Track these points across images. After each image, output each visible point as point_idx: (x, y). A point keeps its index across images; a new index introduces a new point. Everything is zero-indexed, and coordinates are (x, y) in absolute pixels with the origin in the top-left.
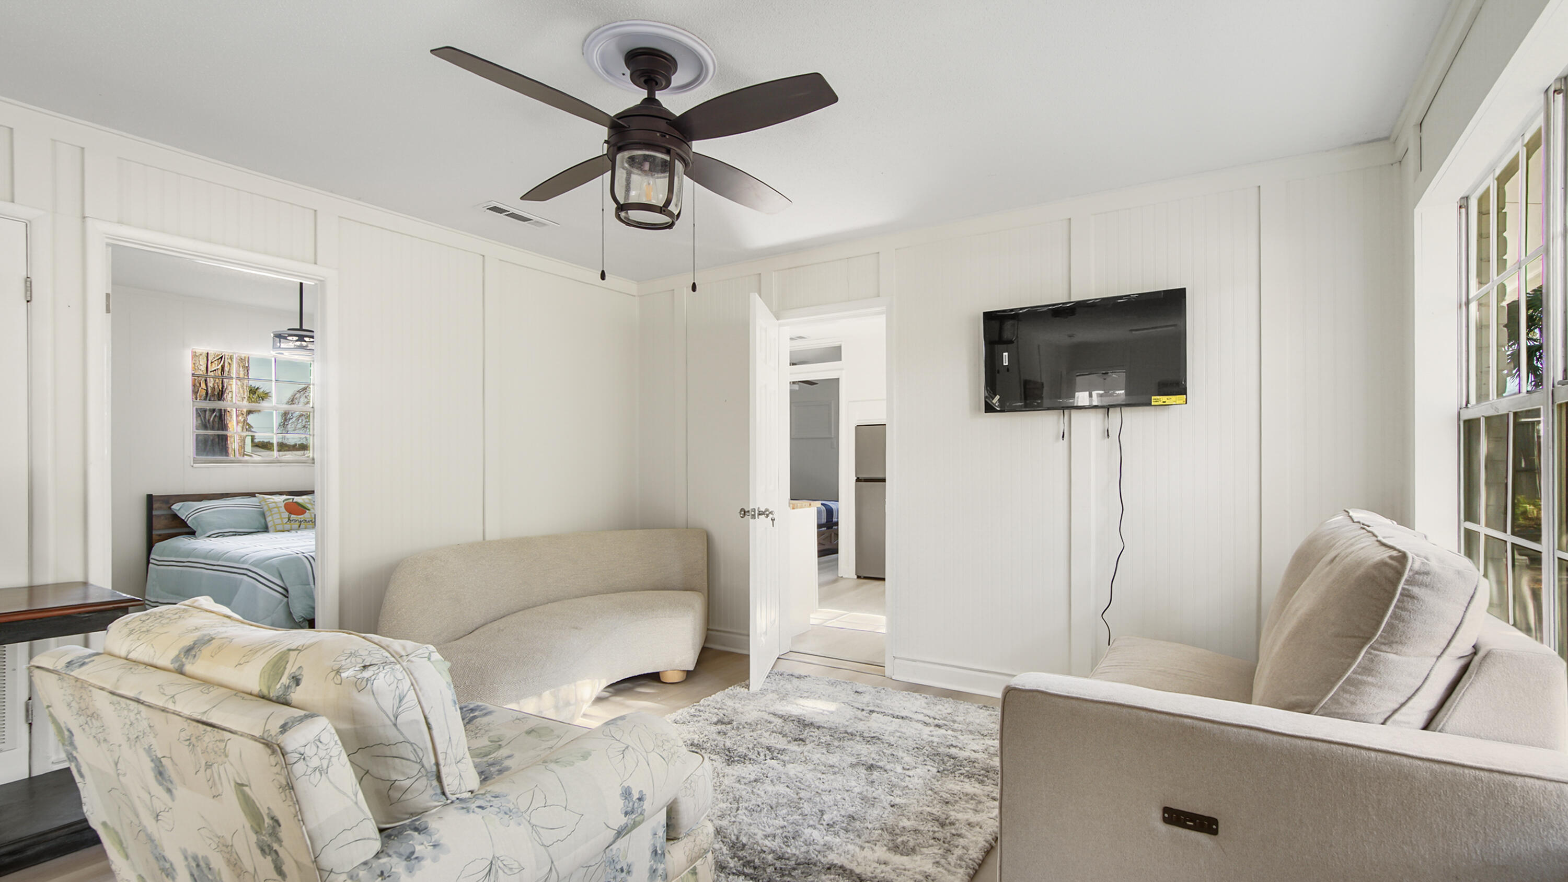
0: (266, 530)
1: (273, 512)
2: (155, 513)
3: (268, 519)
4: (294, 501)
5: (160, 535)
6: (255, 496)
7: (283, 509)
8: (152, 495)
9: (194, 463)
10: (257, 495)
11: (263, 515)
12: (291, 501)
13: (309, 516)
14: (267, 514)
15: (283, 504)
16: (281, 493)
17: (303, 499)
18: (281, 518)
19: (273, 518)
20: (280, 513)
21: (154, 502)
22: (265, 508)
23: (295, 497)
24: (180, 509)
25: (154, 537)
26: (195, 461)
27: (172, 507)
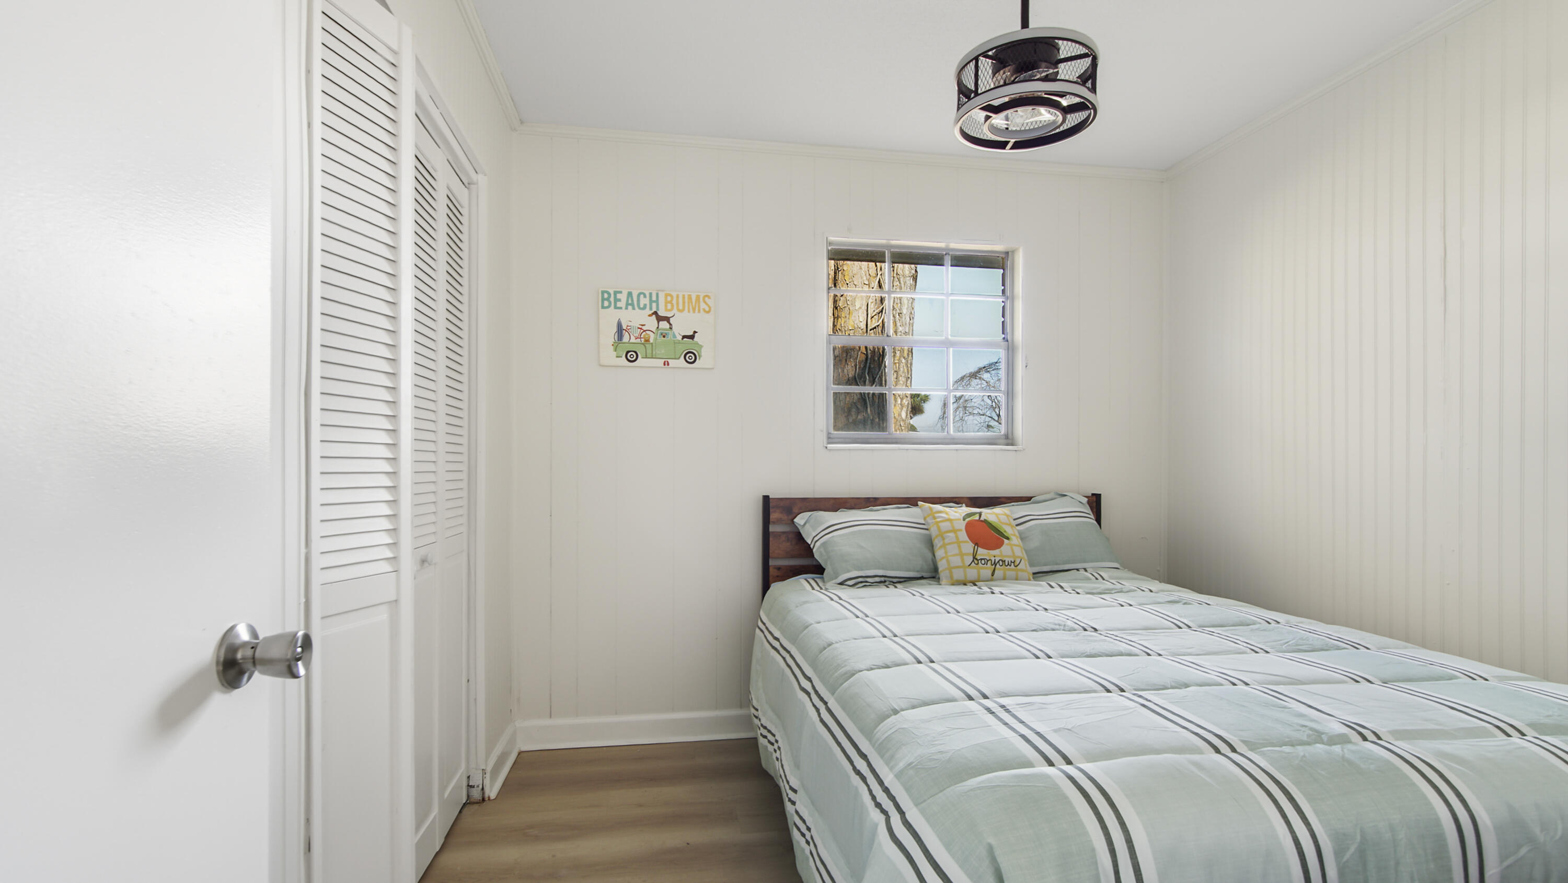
0: (932, 575)
1: (946, 541)
2: (772, 528)
3: (939, 553)
4: (982, 519)
5: (779, 568)
6: (917, 505)
7: (963, 536)
8: (768, 496)
9: (829, 443)
10: (920, 503)
11: (930, 544)
12: (976, 517)
13: (1010, 553)
14: (937, 543)
15: (962, 525)
16: (957, 501)
17: (997, 515)
18: (962, 555)
19: (946, 552)
20: (958, 543)
21: (771, 510)
22: (934, 531)
23: (983, 510)
24: (805, 524)
25: (772, 572)
26: (830, 439)
27: (795, 520)
